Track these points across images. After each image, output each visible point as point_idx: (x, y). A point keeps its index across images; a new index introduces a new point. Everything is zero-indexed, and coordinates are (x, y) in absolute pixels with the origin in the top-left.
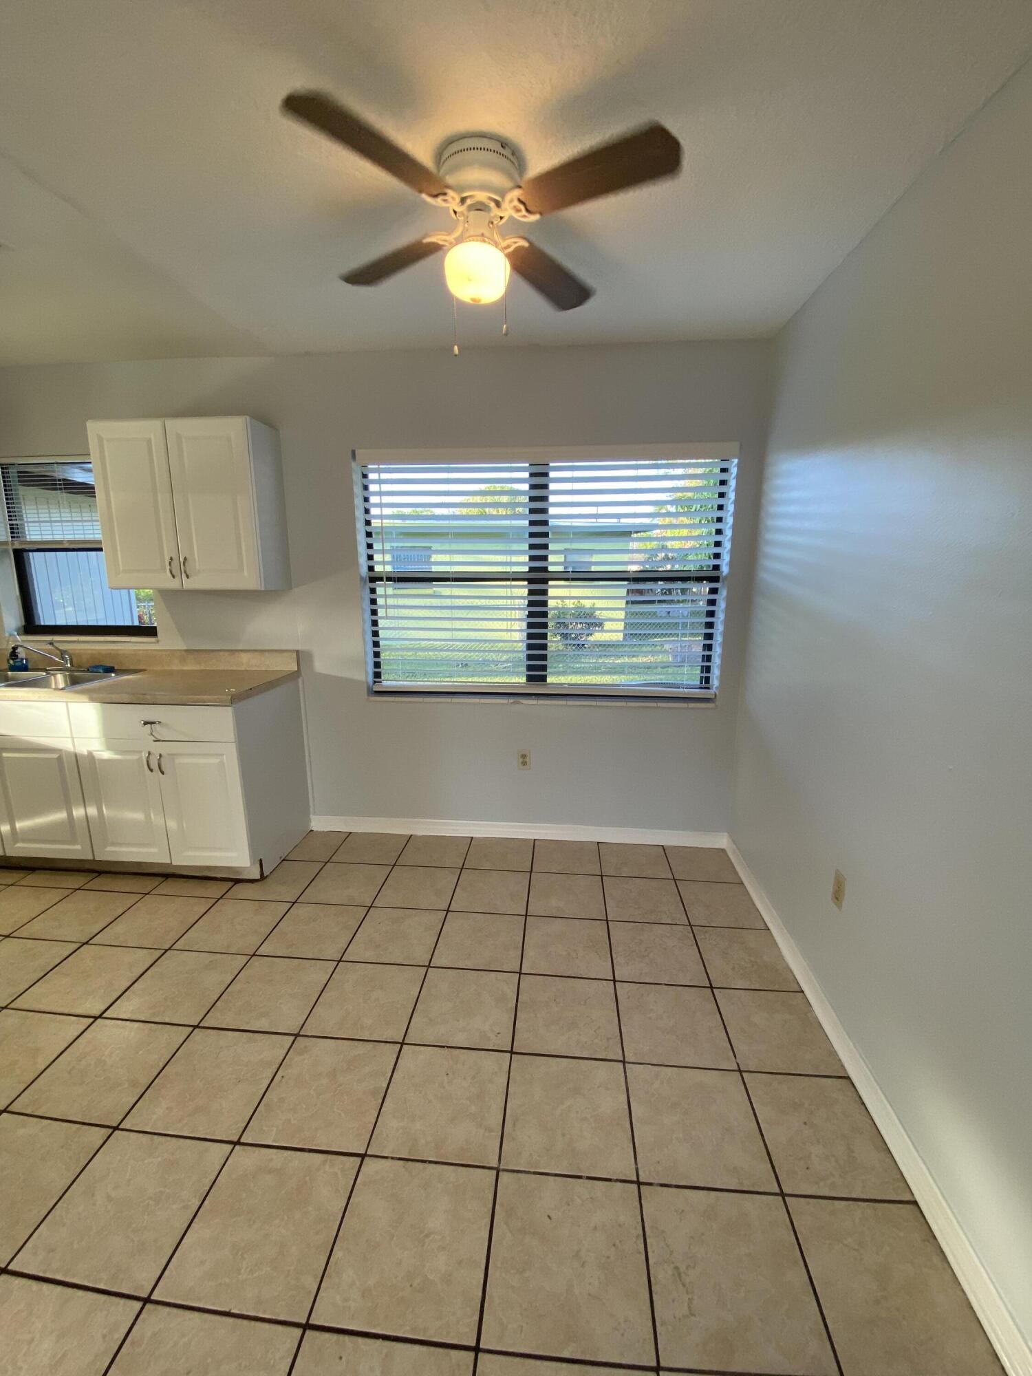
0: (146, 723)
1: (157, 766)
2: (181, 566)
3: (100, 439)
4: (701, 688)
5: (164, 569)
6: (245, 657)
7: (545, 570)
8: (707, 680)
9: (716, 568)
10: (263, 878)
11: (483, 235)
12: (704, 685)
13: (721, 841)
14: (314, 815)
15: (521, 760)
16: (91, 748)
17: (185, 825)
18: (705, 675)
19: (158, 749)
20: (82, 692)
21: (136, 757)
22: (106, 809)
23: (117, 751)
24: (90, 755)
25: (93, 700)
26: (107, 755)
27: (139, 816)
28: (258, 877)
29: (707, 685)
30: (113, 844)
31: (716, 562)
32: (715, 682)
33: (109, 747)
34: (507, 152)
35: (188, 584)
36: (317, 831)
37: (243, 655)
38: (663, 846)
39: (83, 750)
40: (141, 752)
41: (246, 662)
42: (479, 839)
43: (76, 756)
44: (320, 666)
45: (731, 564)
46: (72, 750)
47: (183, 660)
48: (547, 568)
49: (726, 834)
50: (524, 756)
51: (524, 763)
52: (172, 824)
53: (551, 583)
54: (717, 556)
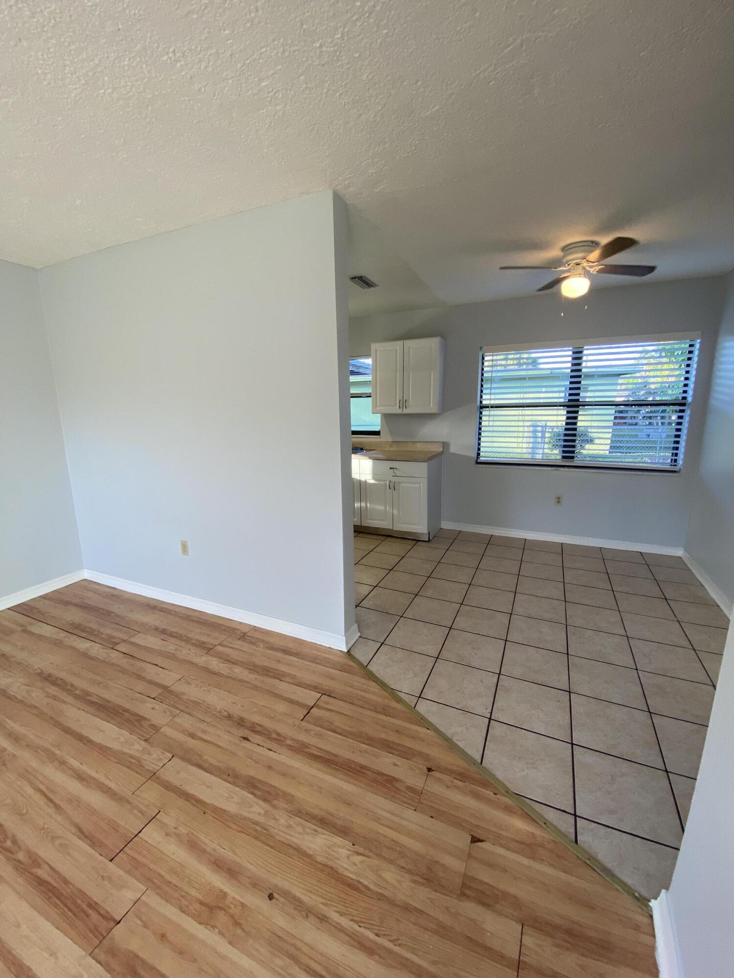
0: (391, 468)
1: (393, 487)
2: (404, 403)
3: (376, 351)
4: (671, 465)
5: (396, 405)
6: (419, 445)
7: (578, 400)
8: (676, 461)
9: (684, 398)
10: (429, 541)
11: (580, 274)
12: (673, 463)
13: (679, 552)
14: (443, 521)
15: (557, 500)
16: (366, 479)
17: (400, 513)
18: (674, 458)
19: (394, 479)
20: (364, 455)
21: (383, 483)
22: (369, 504)
23: (376, 480)
24: (366, 482)
25: (370, 458)
26: (372, 481)
27: (382, 508)
28: (427, 540)
29: (675, 464)
30: (370, 519)
31: (684, 395)
32: (680, 462)
33: (374, 478)
34: (594, 244)
35: (406, 411)
36: (444, 529)
37: (418, 444)
38: (640, 552)
39: (363, 479)
40: (386, 480)
41: (419, 447)
42: (530, 540)
43: (360, 481)
44: (453, 449)
45: (694, 396)
46: (359, 478)
47: (391, 446)
48: (579, 399)
49: (682, 548)
50: (559, 498)
51: (558, 502)
52: (395, 512)
53: (580, 407)
54: (685, 392)
